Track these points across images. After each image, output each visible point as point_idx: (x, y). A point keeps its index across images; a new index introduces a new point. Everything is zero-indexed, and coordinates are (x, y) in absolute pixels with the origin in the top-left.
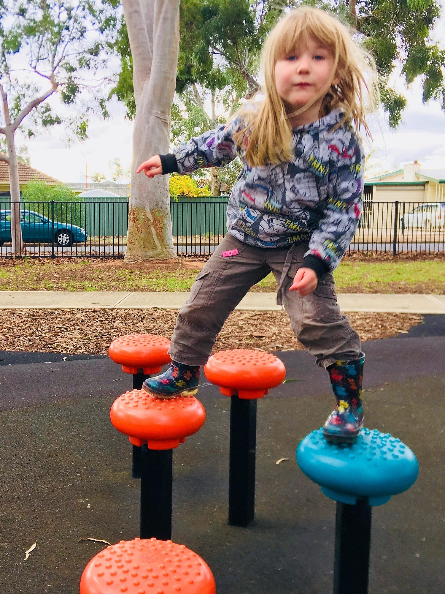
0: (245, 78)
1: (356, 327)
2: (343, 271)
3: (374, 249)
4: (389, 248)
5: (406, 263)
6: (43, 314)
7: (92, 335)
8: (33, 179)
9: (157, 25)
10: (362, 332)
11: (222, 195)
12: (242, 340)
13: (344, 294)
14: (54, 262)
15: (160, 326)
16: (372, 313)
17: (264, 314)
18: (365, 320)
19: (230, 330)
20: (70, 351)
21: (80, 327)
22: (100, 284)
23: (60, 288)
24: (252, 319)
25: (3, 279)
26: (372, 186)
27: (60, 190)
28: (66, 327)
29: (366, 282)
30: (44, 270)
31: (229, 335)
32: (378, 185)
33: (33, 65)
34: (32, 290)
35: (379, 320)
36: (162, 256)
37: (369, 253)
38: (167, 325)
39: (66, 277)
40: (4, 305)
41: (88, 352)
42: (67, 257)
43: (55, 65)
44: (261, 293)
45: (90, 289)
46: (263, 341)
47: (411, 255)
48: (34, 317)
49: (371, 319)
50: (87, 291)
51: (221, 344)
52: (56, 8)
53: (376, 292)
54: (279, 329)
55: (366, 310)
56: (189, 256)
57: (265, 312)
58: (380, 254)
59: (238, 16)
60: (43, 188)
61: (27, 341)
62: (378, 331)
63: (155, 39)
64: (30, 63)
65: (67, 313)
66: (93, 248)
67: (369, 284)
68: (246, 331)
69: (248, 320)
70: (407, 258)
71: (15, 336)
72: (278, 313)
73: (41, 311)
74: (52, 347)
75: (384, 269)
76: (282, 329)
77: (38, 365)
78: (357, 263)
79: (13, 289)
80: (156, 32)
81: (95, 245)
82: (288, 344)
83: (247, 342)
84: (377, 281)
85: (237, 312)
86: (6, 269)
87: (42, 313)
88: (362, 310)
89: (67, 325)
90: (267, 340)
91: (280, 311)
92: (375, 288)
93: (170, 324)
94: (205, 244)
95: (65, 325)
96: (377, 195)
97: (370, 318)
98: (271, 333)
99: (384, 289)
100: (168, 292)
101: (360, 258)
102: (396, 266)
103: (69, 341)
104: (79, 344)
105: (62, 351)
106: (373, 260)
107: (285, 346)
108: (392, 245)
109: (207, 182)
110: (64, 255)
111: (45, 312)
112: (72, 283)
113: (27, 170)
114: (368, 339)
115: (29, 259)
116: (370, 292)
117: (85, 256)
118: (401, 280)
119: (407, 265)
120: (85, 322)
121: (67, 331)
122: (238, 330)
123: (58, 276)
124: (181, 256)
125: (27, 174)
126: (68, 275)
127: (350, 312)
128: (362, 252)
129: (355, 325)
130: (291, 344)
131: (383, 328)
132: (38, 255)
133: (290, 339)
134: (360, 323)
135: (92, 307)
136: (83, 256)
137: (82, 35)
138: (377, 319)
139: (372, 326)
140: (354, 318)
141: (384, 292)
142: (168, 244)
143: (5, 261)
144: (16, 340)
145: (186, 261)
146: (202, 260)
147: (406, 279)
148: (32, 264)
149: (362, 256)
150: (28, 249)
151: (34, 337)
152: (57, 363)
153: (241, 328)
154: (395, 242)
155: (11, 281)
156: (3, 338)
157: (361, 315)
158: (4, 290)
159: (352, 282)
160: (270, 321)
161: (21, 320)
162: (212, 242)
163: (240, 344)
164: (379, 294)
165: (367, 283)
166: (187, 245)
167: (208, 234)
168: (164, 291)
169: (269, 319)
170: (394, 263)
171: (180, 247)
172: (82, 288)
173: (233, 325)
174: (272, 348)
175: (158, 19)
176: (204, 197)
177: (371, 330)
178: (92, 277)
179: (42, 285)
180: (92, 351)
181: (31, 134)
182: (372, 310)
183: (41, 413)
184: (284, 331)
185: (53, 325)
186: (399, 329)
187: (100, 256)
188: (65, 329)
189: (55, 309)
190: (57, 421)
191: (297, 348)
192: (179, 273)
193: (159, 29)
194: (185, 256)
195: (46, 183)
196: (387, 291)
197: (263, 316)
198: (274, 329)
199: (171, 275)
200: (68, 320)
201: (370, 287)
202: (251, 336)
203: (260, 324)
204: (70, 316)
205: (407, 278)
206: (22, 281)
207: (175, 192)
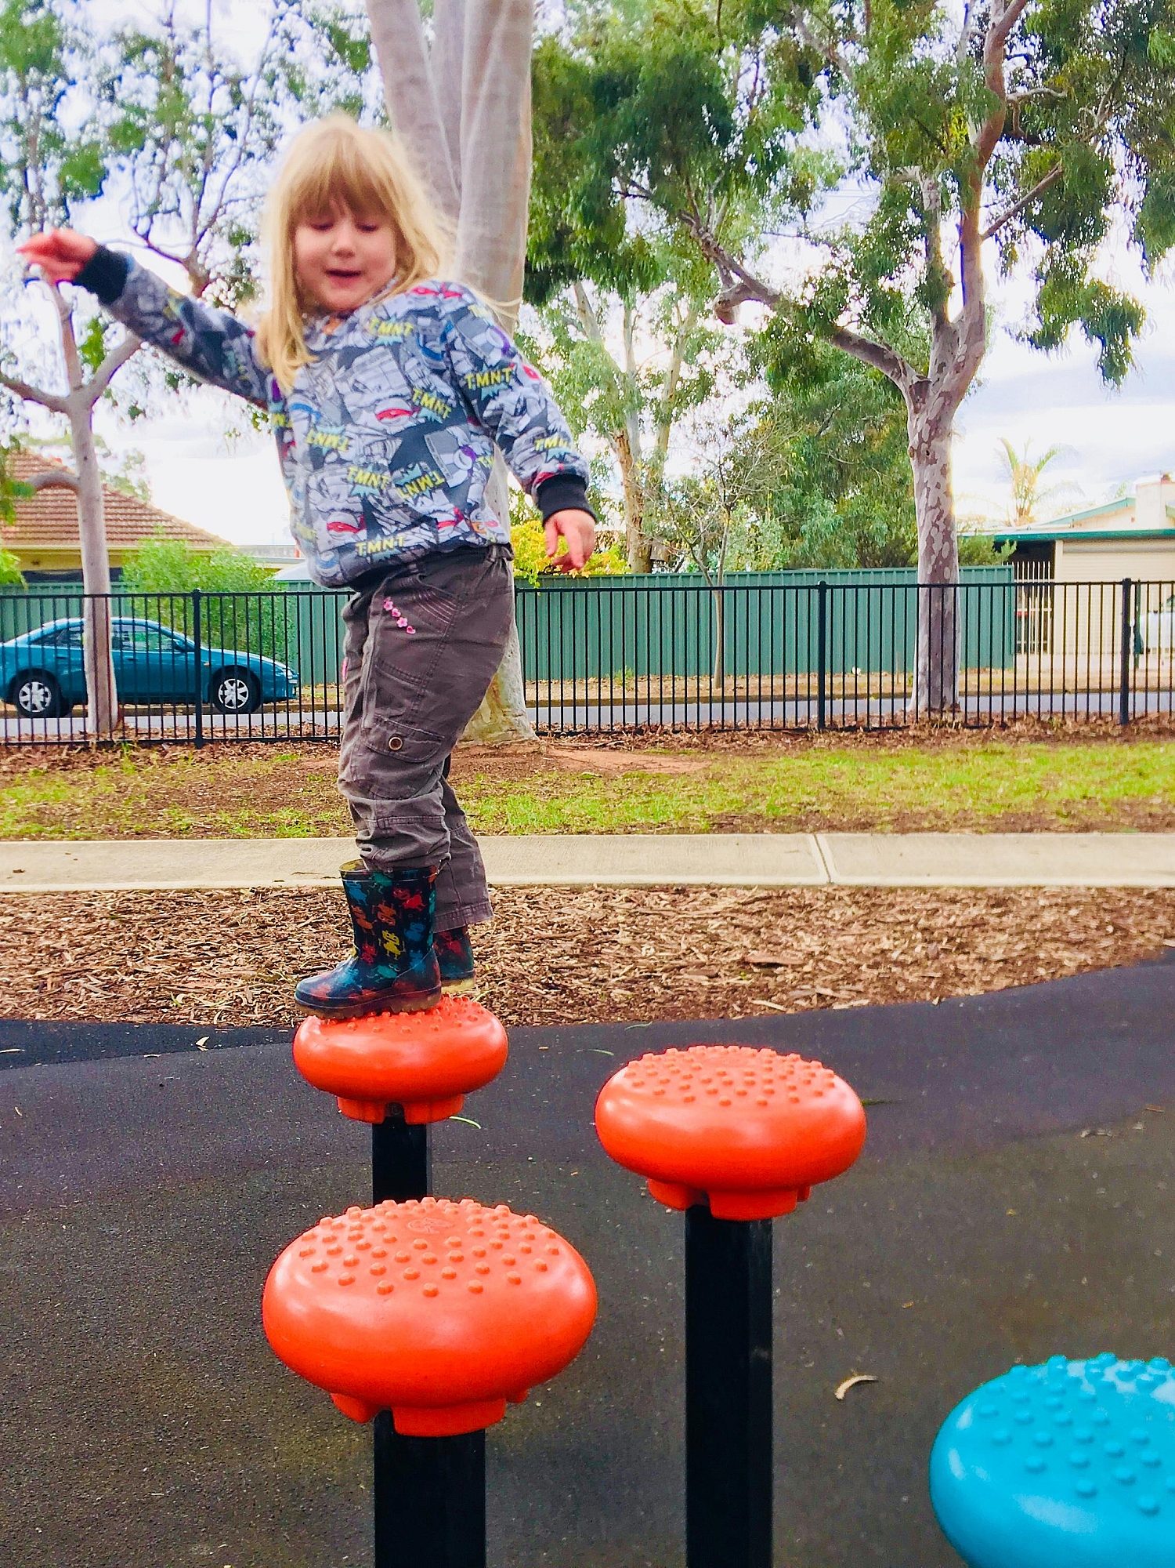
0: (712, 260)
1: (1042, 931)
2: (988, 771)
3: (1069, 707)
4: (1110, 704)
5: (1157, 744)
6: (155, 905)
7: (287, 969)
8: (155, 537)
9: (470, 114)
10: (1061, 946)
11: (654, 571)
12: (717, 976)
13: (999, 836)
14: (202, 756)
15: (482, 937)
16: (1083, 891)
17: (779, 897)
18: (1064, 910)
19: (684, 946)
20: (219, 1018)
21: (257, 943)
22: (323, 816)
23: (210, 830)
24: (745, 912)
25: (56, 806)
26: (1054, 543)
27: (224, 563)
28: (214, 944)
29: (1054, 798)
30: (172, 779)
31: (682, 963)
32: (1068, 539)
33: (142, 229)
34: (131, 837)
35: (1105, 910)
36: (496, 734)
37: (1056, 720)
38: (503, 935)
39: (231, 797)
40: (46, 881)
41: (274, 1019)
42: (238, 741)
43: (199, 230)
44: (768, 835)
45: (293, 831)
46: (780, 979)
47: (1170, 722)
48: (127, 916)
49: (1082, 908)
50: (284, 836)
51: (656, 989)
52: (202, 79)
53: (1087, 828)
54: (823, 939)
55: (1066, 881)
56: (570, 733)
57: (781, 892)
58: (1087, 721)
59: (689, 95)
60: (177, 558)
61: (97, 990)
62: (1105, 943)
63: (467, 154)
64: (134, 222)
65: (224, 903)
66: (307, 716)
67: (1065, 805)
68: (730, 949)
69: (734, 915)
70: (1159, 732)
71: (66, 975)
72: (819, 894)
73: (150, 897)
74: (167, 1007)
75: (1101, 764)
76: (831, 941)
77: (119, 1066)
78: (1025, 746)
79: (77, 833)
80: (468, 133)
81: (313, 708)
82: (850, 987)
83: (732, 981)
84: (1084, 797)
85: (701, 892)
86: (70, 776)
87: (152, 902)
88: (1054, 881)
89: (219, 938)
90: (790, 976)
91: (823, 886)
92: (1083, 816)
93: (512, 931)
94: (612, 702)
95: (212, 938)
96: (1066, 565)
97: (1078, 904)
98: (800, 954)
99: (1109, 819)
100: (508, 836)
101: (1032, 732)
102: (1132, 753)
103: (219, 986)
104: (247, 997)
105: (197, 1017)
106: (1068, 738)
107: (843, 994)
108: (1117, 696)
109: (616, 537)
110: (229, 736)
111: (159, 899)
112: (245, 814)
113: (138, 511)
114: (1079, 968)
115: (133, 748)
116: (1070, 829)
117: (287, 739)
118: (1152, 793)
119: (1162, 750)
120: (272, 929)
121: (218, 956)
122: (706, 946)
123: (208, 795)
124: (546, 734)
125: (139, 524)
126: (237, 792)
127: (1020, 888)
128: (1036, 716)
129: (1039, 926)
130: (860, 987)
131: (1119, 933)
132: (159, 737)
133: (856, 972)
134: (1052, 919)
135: (293, 883)
136: (281, 739)
137: (271, 146)
138: (1098, 905)
139: (1086, 928)
140: (1033, 903)
141: (1109, 826)
142: (511, 702)
143: (68, 755)
144: (67, 986)
145: (559, 747)
146: (604, 746)
147: (1166, 791)
148: (142, 764)
149: (1037, 728)
150: (130, 721)
151: (120, 976)
152: (179, 1058)
153: (714, 939)
154: (1125, 689)
155: (78, 810)
156: (31, 980)
157: (1053, 896)
158: (52, 839)
159: (1017, 800)
160: (797, 916)
161: (88, 925)
162: (630, 695)
163: (713, 987)
164: (1095, 834)
165: (1060, 803)
166: (562, 703)
167: (618, 674)
168: (497, 832)
169: (792, 912)
170: (1126, 746)
171: (544, 711)
172: (271, 829)
173: (692, 931)
174: (807, 998)
175: (473, 100)
176: (608, 578)
177: (1085, 940)
178: (303, 795)
179: (162, 823)
180: (285, 1015)
181: (134, 412)
182: (1081, 881)
183: (112, 1223)
184: (837, 946)
185: (179, 938)
186: (1166, 937)
187: (327, 739)
188: (211, 949)
189: (189, 892)
190: (154, 1252)
191: (878, 997)
192: (540, 781)
193: (476, 126)
194: (558, 735)
195: (188, 546)
196: (1118, 824)
197: (777, 902)
198: (807, 939)
199: (518, 786)
200: (222, 922)
201: (1069, 813)
202: (744, 963)
203: (768, 926)
204: (229, 911)
205: (1167, 786)
206: (109, 810)
207: (530, 564)
